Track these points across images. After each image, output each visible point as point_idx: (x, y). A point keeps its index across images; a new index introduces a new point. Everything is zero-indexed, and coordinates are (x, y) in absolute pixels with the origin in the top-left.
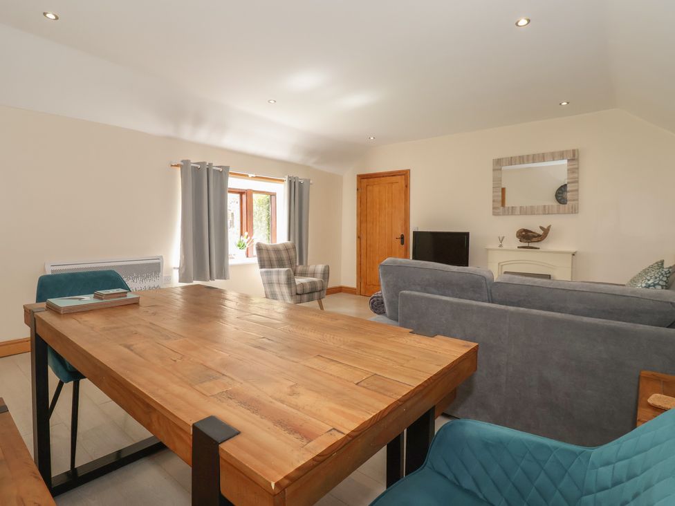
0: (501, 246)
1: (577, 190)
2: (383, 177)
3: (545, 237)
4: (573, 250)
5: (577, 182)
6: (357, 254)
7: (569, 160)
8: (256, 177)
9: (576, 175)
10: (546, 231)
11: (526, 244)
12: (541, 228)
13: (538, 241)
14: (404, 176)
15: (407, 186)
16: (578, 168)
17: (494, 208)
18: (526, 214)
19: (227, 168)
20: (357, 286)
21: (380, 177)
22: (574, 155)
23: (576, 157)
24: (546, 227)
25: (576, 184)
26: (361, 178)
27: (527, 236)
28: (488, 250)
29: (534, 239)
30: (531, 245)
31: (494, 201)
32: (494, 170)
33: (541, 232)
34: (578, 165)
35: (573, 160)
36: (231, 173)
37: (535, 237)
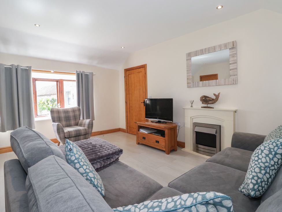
0: (192, 106)
1: (236, 69)
2: (135, 69)
3: (217, 101)
4: (234, 109)
5: (236, 63)
6: (126, 111)
7: (230, 49)
8: (54, 72)
9: (235, 58)
10: (217, 97)
11: (206, 105)
12: (215, 95)
13: (213, 103)
14: (144, 68)
15: (146, 73)
16: (236, 54)
17: (188, 83)
18: (206, 86)
19: (30, 67)
20: (126, 128)
21: (134, 69)
22: (233, 45)
23: (235, 47)
24: (217, 94)
25: (236, 64)
26: (126, 70)
27: (206, 100)
28: (184, 109)
29: (210, 102)
30: (209, 105)
31: (188, 79)
32: (187, 60)
33: (214, 97)
34: (237, 51)
35: (233, 48)
36: (32, 70)
37: (210, 100)
